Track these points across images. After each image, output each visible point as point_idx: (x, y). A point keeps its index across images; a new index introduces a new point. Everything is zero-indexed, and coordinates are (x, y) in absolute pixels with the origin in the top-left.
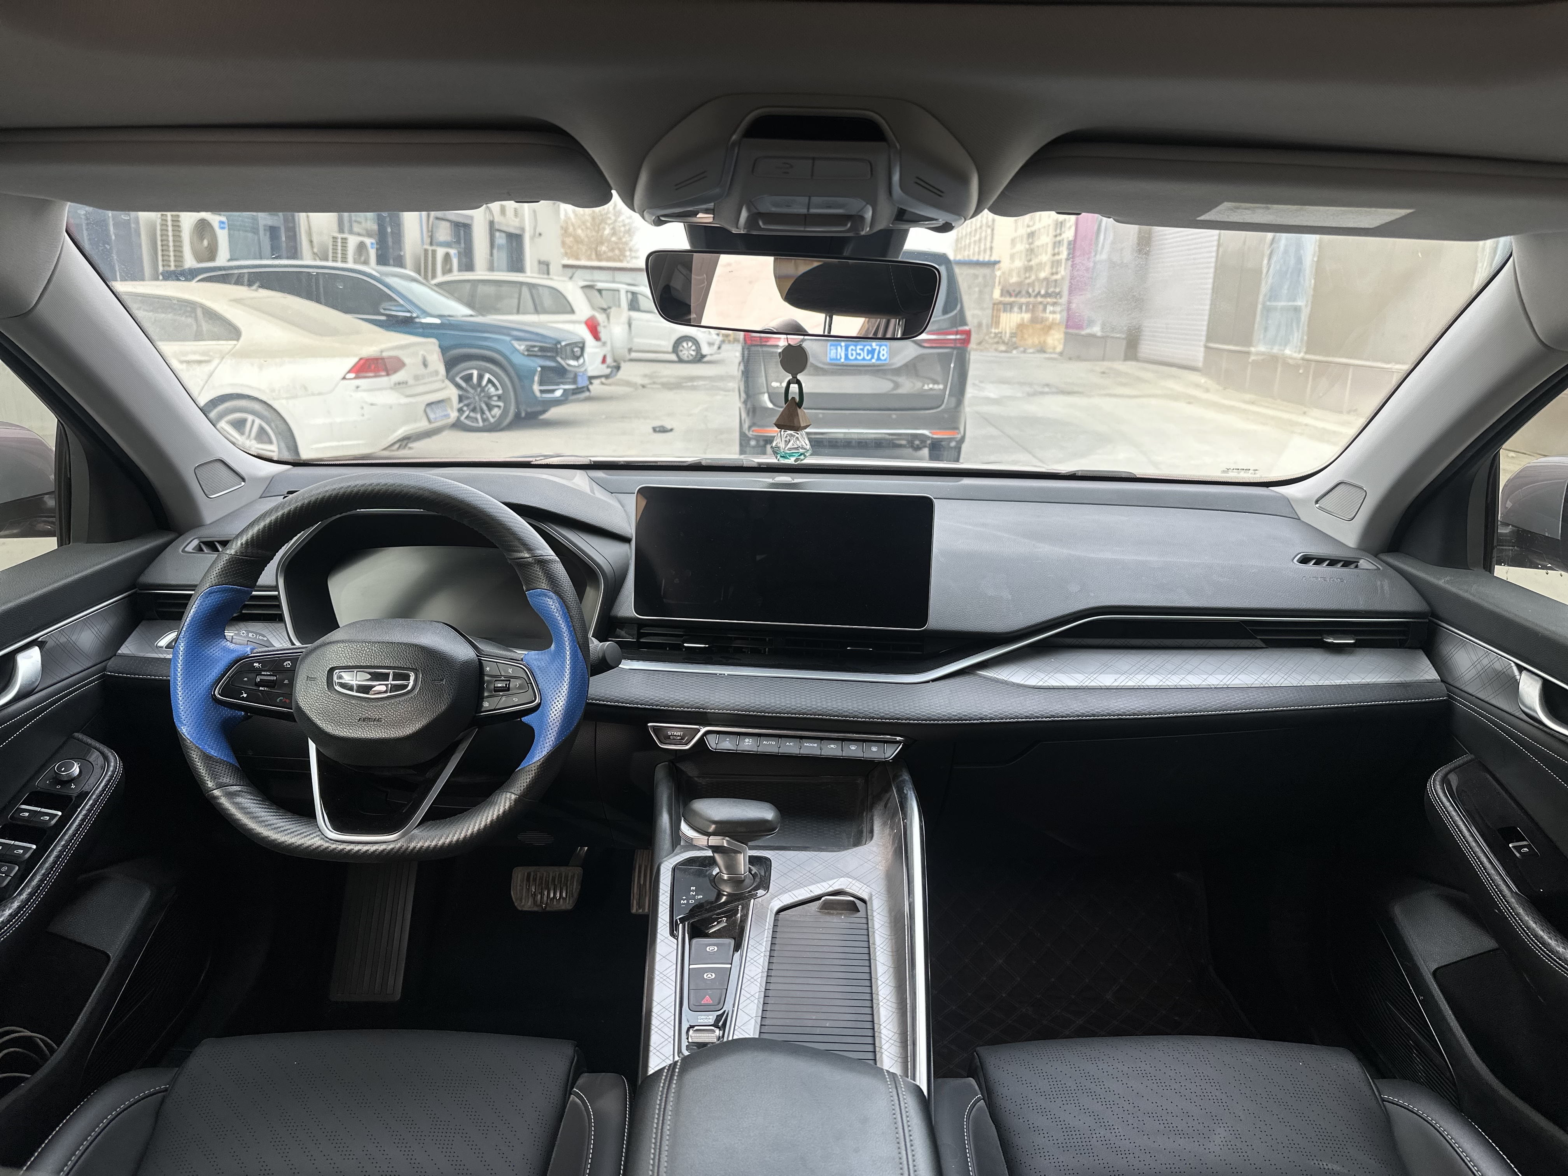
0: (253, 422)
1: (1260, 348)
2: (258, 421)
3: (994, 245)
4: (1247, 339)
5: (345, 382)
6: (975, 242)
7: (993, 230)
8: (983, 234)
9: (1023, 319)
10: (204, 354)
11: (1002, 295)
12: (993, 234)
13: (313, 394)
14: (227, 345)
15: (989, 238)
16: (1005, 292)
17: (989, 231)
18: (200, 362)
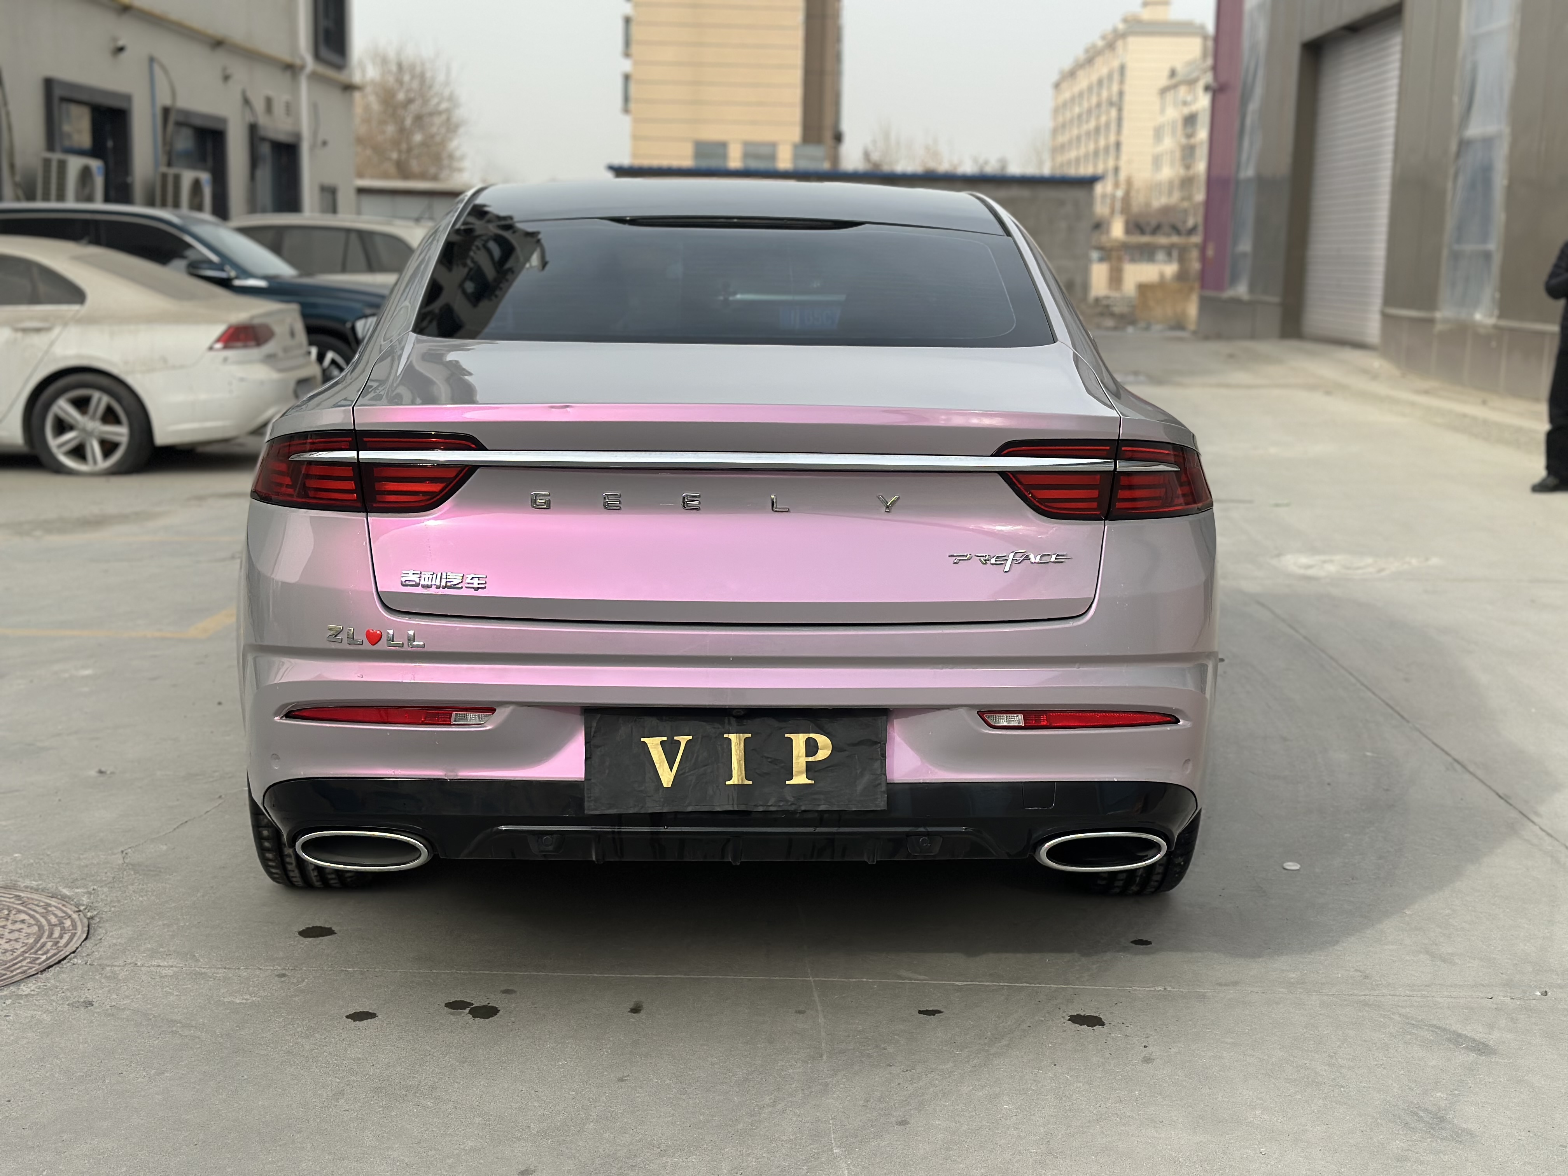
0: (100, 400)
1: (1445, 314)
2: (105, 399)
3: (1124, 139)
4: (1429, 301)
5: (212, 354)
6: (1088, 134)
7: (1120, 110)
8: (1103, 119)
9: (1162, 275)
10: (45, 319)
11: (1128, 231)
12: (1120, 120)
13: (174, 367)
14: (71, 309)
15: (1113, 127)
16: (1135, 226)
17: (1114, 113)
18: (38, 330)
